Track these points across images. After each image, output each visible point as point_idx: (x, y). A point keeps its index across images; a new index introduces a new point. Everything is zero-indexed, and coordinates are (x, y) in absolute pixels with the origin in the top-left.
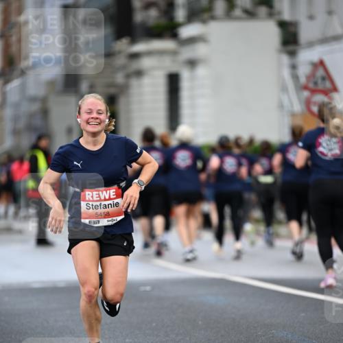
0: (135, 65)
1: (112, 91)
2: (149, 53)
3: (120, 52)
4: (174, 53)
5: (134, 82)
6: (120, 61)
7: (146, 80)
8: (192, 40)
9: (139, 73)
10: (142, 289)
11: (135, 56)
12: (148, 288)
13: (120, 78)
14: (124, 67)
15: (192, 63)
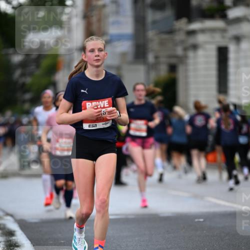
0: (192, 40)
1: (173, 61)
2: (203, 31)
3: (180, 30)
4: (224, 31)
5: (191, 54)
6: (180, 37)
7: (200, 52)
8: (238, 20)
9: (195, 47)
10: (196, 220)
11: (192, 33)
12: (202, 220)
13: (179, 51)
14: (182, 42)
15: (238, 39)
